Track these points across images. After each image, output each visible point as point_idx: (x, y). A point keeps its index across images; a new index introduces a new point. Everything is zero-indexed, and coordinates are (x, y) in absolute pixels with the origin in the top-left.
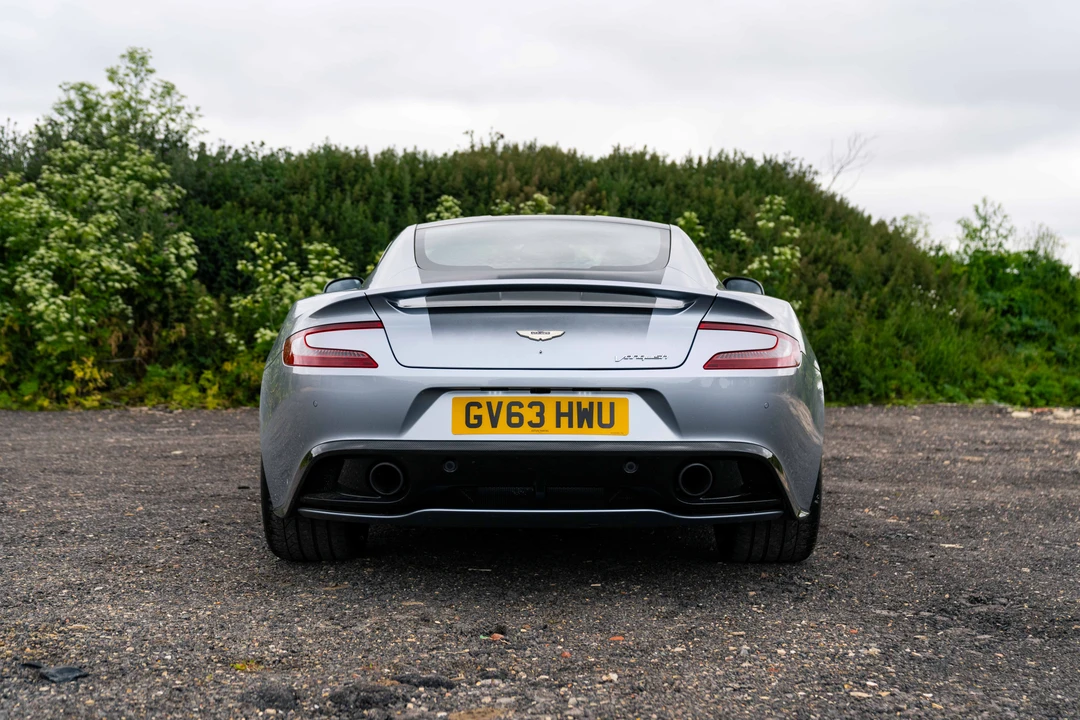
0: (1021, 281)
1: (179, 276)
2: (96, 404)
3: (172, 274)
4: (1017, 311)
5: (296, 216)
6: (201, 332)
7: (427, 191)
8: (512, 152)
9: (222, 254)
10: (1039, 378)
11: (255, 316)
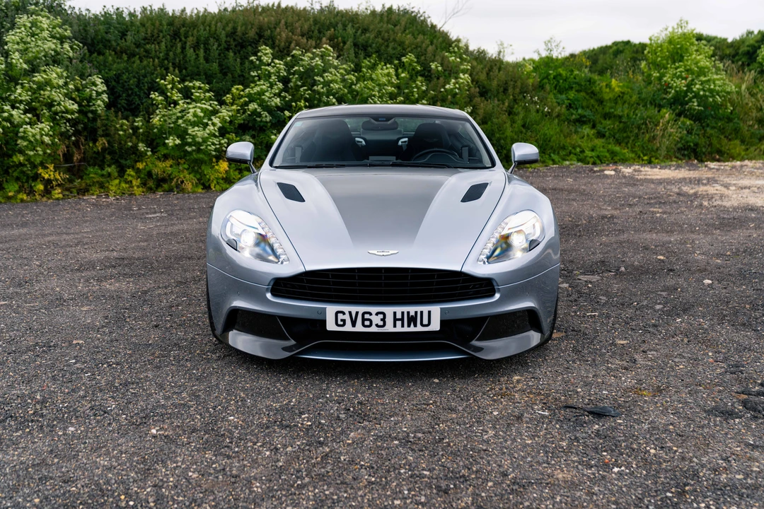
0: (572, 88)
1: (99, 106)
2: (61, 196)
3: (94, 105)
4: (574, 107)
5: (156, 60)
6: (120, 143)
7: (234, 40)
9: (119, 89)
10: (595, 147)
11: (155, 130)
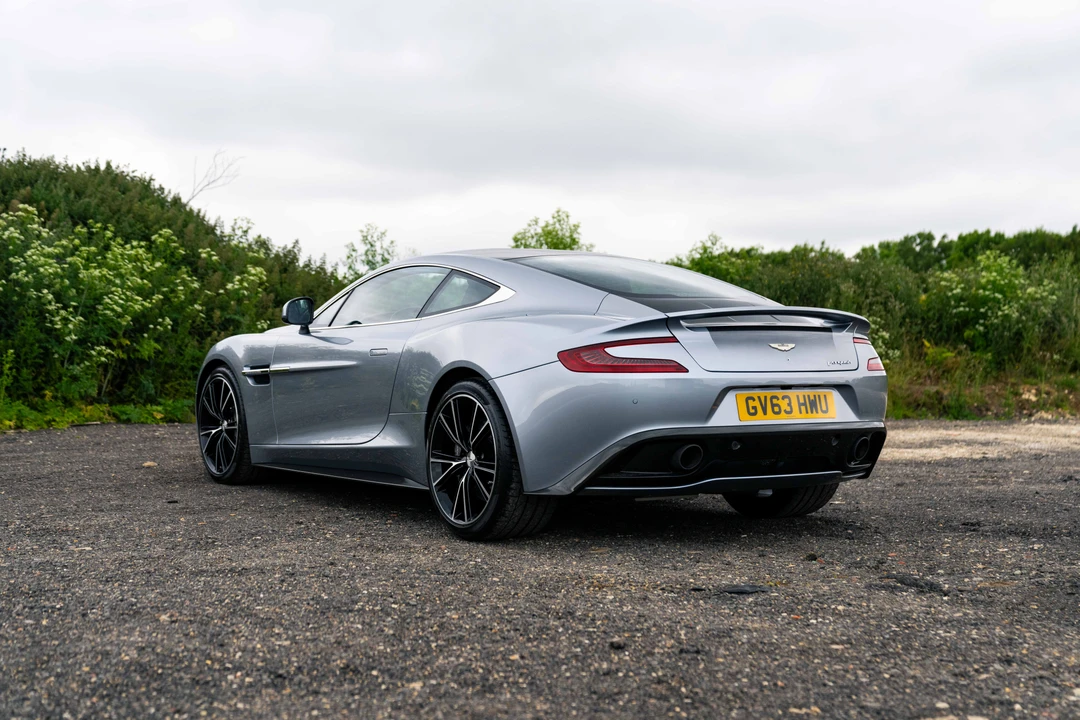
8: (33, 164)
